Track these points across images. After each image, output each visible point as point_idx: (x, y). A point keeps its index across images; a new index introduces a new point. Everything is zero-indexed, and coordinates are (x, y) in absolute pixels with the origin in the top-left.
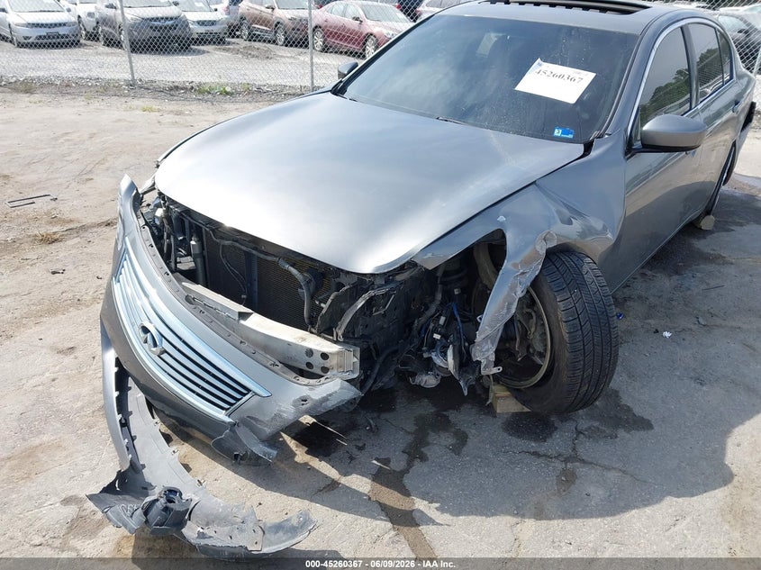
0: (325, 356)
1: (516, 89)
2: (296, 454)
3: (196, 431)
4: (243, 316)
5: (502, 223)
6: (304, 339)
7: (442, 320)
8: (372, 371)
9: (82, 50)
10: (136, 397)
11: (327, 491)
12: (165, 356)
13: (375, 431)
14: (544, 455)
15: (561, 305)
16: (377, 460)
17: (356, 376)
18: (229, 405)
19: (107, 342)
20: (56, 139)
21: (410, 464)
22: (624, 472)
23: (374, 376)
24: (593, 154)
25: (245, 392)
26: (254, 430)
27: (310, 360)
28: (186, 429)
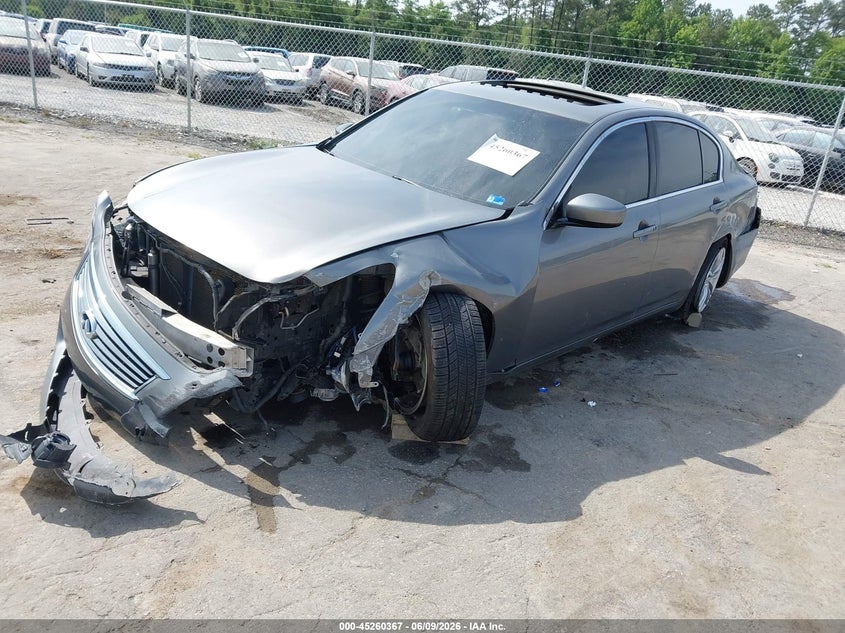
0: (222, 351)
1: (470, 159)
2: (195, 443)
3: (114, 413)
4: (166, 313)
5: (394, 259)
6: (208, 336)
7: (343, 340)
8: (278, 380)
9: (154, 95)
10: (74, 383)
11: (209, 473)
12: (97, 341)
13: (274, 436)
14: (416, 475)
15: (434, 334)
16: (264, 457)
17: (249, 374)
18: (138, 385)
19: (61, 336)
20: (95, 172)
21: (291, 464)
22: (480, 497)
23: (279, 386)
24: (510, 218)
25: (151, 374)
26: (154, 410)
27: (210, 355)
28: (107, 411)
